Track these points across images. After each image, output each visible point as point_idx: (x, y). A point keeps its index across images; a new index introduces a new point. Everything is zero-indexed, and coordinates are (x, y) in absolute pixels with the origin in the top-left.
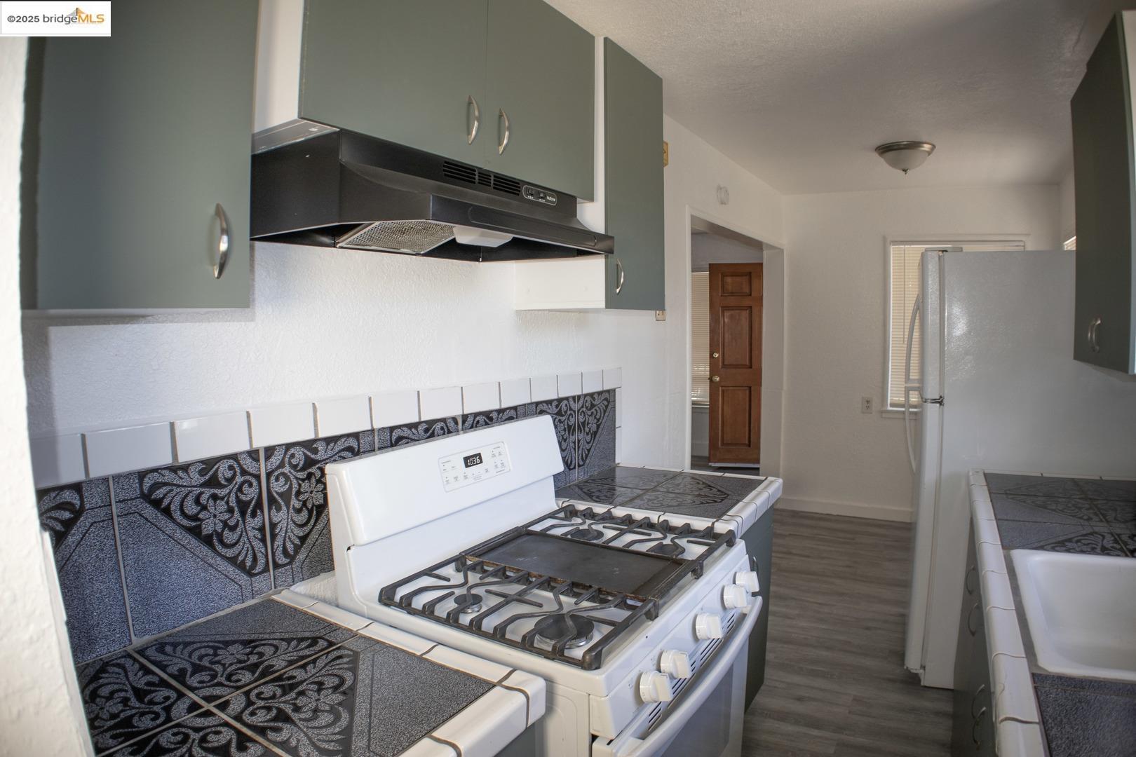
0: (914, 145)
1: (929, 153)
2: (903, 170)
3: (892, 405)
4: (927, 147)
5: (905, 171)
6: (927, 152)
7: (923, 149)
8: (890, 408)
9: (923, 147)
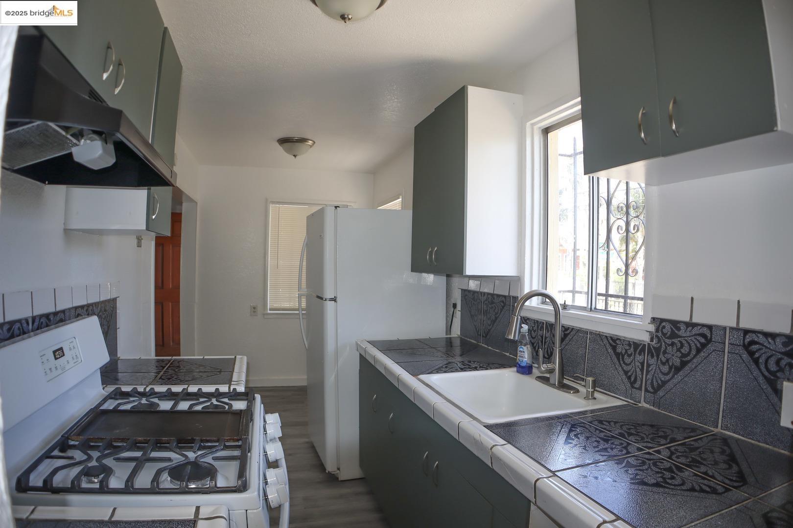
0: (303, 140)
1: (311, 146)
2: (294, 156)
3: (271, 310)
4: (310, 143)
5: (295, 156)
6: (309, 145)
7: (307, 143)
8: (269, 312)
9: (308, 142)
